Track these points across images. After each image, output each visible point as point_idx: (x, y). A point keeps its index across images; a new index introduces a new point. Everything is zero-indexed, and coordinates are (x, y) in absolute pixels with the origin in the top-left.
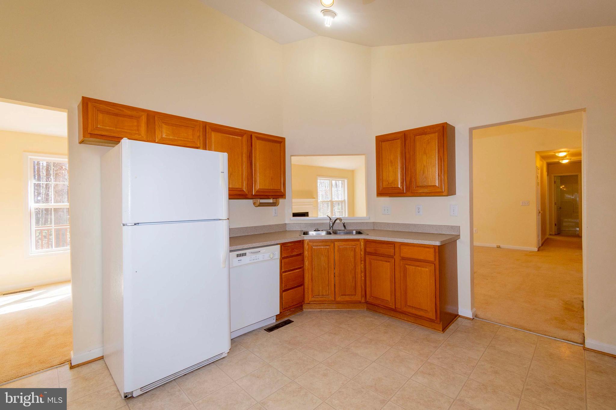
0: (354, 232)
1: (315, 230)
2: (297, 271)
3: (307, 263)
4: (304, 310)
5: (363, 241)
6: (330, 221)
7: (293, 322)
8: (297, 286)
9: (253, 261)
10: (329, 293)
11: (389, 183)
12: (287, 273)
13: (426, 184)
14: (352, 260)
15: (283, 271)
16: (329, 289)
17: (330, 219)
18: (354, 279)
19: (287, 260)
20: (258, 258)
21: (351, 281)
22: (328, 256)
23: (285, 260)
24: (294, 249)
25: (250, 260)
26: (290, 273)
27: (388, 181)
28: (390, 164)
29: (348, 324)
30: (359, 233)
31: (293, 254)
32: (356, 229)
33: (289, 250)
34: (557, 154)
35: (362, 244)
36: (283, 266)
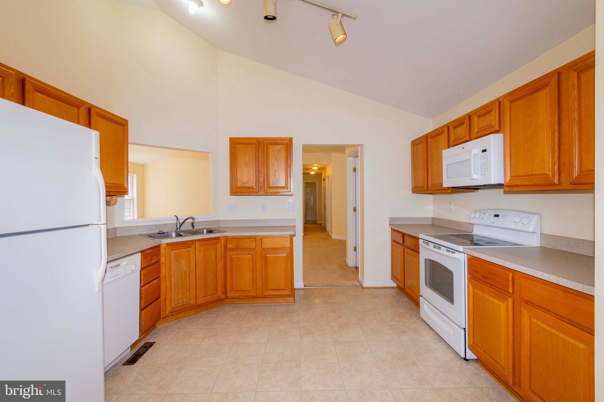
0: (205, 230)
1: (159, 232)
2: (155, 282)
3: (163, 271)
4: (157, 327)
5: (223, 238)
6: (177, 221)
7: (155, 342)
8: (156, 299)
9: (114, 278)
10: (190, 298)
11: (243, 183)
12: (146, 286)
13: (277, 185)
14: (214, 258)
15: (142, 284)
16: (190, 294)
17: (177, 219)
18: (215, 278)
19: (146, 271)
20: (118, 273)
21: (213, 280)
22: (189, 259)
23: (144, 270)
24: (153, 256)
25: (111, 278)
26: (148, 287)
27: (242, 181)
28: (244, 166)
29: (219, 323)
30: (210, 231)
31: (152, 262)
32: (207, 227)
33: (149, 259)
34: (312, 168)
35: (222, 241)
36: (142, 278)
